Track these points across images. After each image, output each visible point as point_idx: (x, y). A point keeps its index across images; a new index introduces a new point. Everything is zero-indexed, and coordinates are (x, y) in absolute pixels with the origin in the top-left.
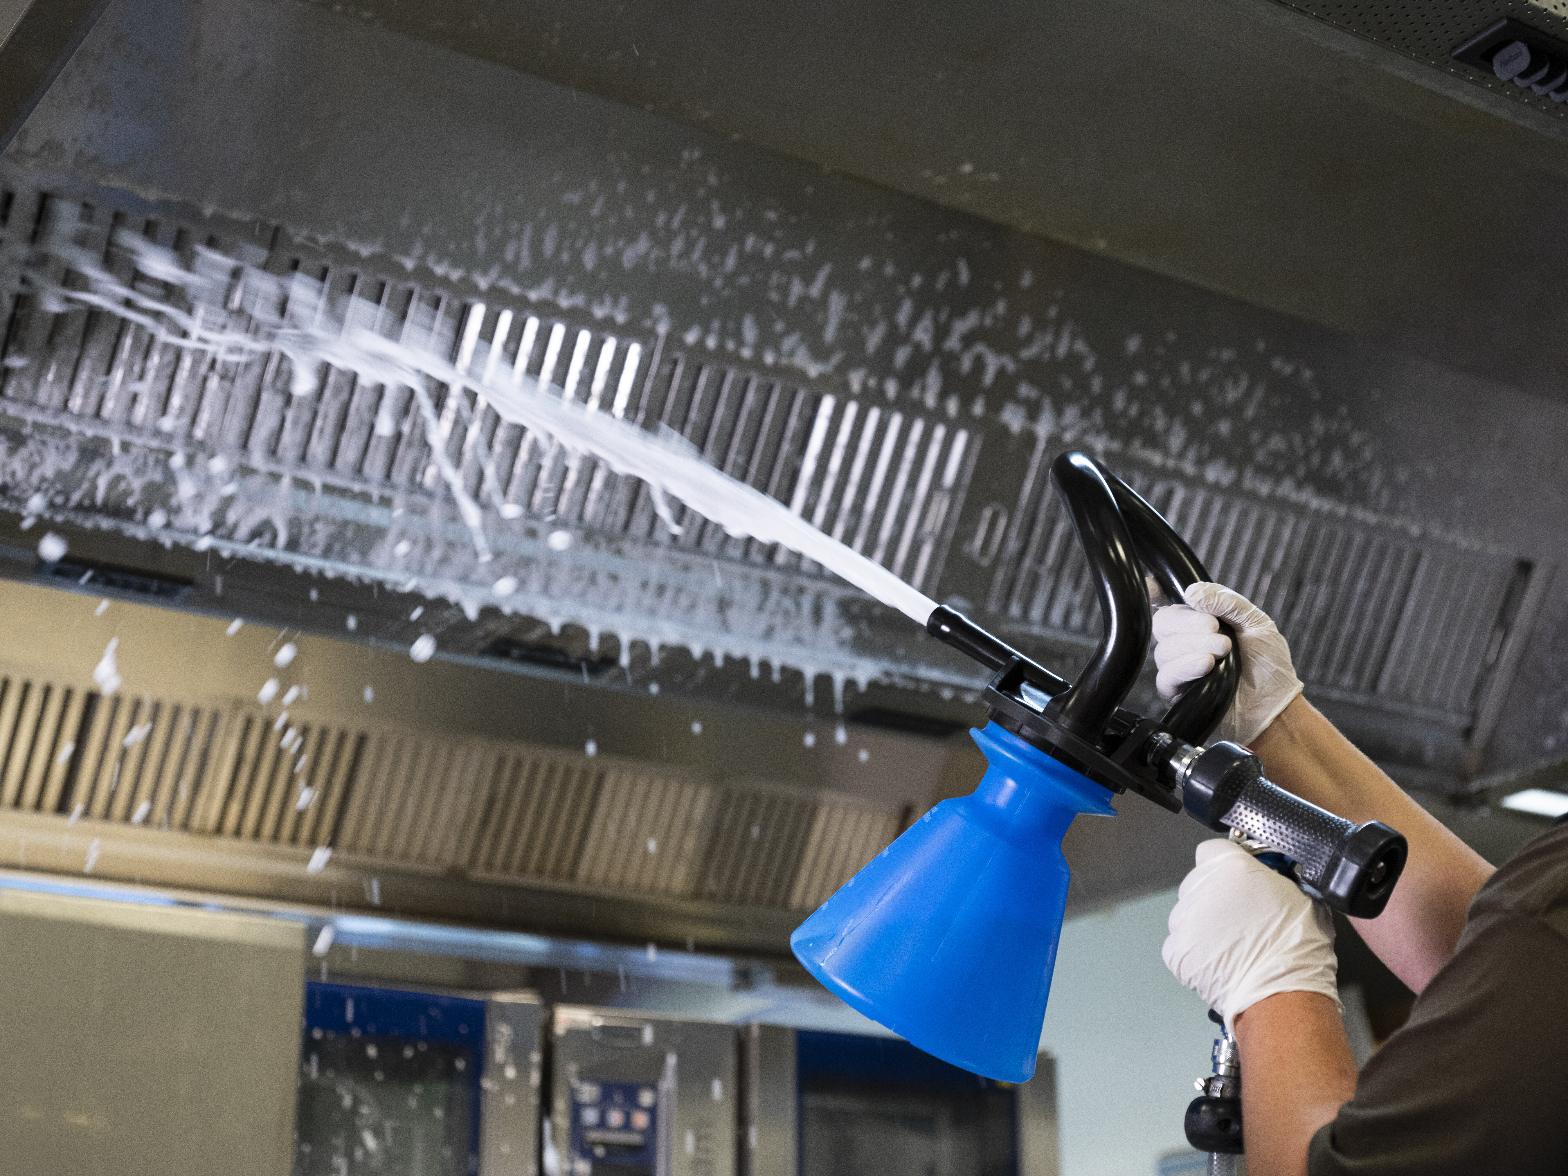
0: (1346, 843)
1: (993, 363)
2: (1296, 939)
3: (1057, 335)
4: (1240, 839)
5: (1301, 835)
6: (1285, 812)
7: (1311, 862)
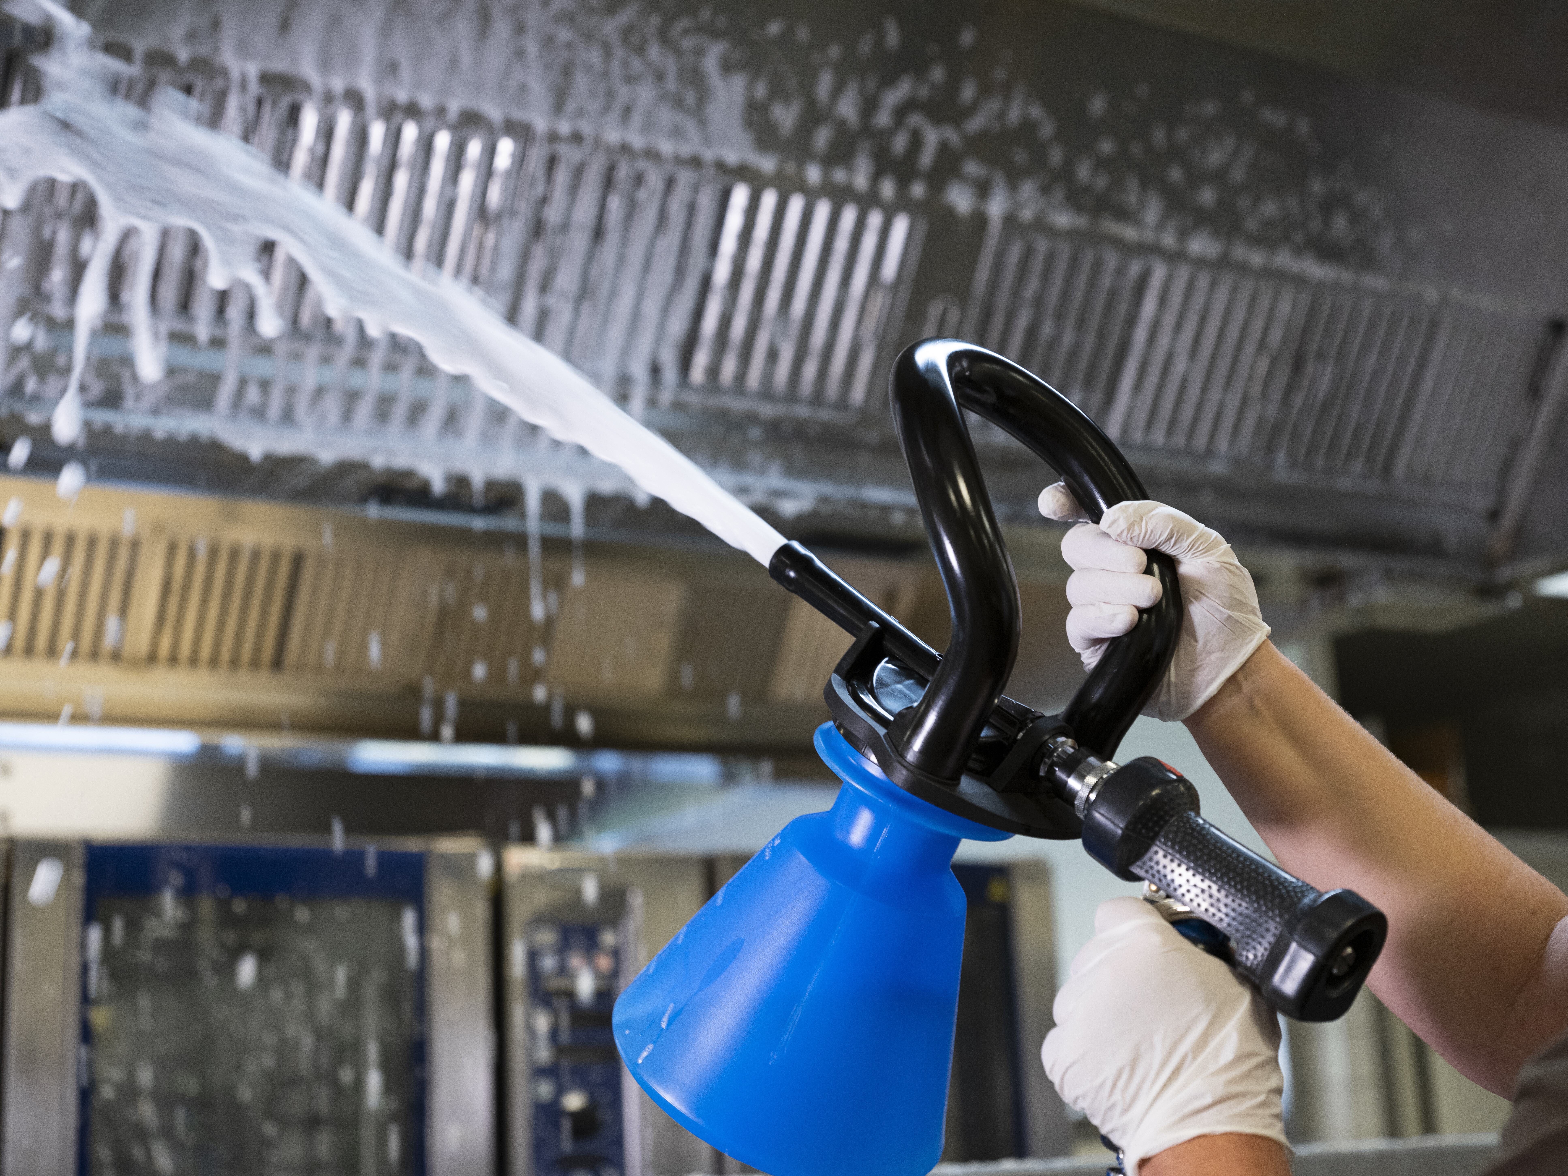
0: (1299, 921)
1: (932, 137)
2: (1228, 1053)
3: (1007, 99)
4: (1157, 895)
5: (1238, 901)
6: (1218, 866)
7: (1250, 941)
